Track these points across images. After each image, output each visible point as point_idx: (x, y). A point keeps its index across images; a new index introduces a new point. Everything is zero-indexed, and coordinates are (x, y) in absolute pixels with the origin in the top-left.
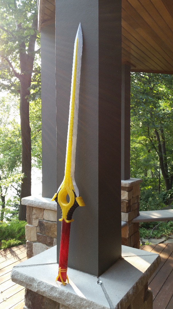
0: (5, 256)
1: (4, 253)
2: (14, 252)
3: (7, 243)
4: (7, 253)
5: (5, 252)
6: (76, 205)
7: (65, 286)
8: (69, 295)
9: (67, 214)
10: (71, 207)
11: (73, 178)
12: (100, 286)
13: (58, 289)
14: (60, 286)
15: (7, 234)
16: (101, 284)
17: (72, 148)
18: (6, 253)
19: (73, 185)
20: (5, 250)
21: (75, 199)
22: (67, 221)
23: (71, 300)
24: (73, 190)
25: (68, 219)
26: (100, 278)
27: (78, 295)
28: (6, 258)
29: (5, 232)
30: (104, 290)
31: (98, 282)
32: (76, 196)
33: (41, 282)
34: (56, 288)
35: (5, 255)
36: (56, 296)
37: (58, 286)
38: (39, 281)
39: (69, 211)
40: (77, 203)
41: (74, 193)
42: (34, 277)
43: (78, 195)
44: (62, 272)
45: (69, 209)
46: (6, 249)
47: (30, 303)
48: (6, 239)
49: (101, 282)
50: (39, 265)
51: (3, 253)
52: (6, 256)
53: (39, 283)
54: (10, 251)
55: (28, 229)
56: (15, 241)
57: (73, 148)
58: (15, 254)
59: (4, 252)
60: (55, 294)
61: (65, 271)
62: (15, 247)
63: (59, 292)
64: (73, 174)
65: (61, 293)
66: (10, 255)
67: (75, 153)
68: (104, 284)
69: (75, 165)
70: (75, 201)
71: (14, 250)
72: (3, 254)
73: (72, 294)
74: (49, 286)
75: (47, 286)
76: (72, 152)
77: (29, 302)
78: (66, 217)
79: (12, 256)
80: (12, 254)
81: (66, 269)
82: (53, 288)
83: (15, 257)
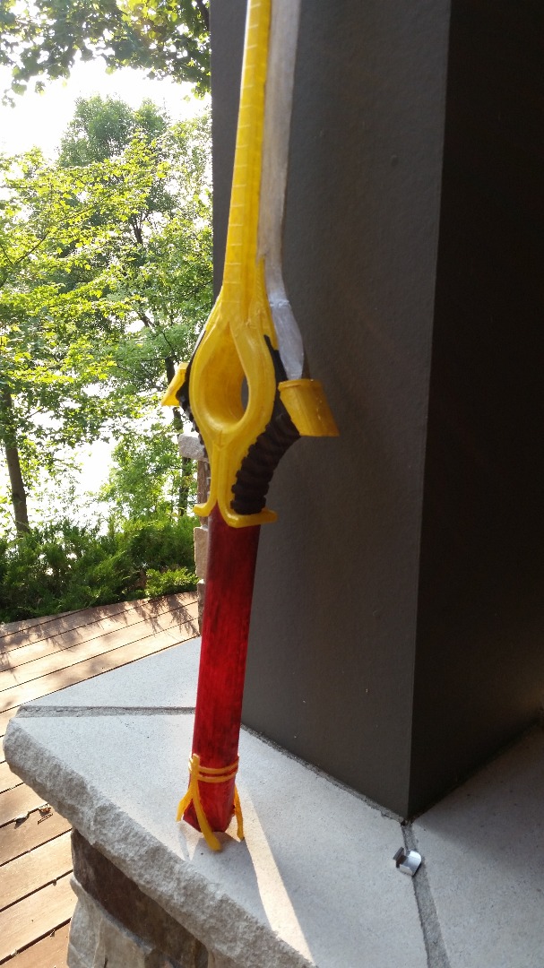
0: (154, 620)
1: (152, 612)
2: (181, 608)
3: (163, 579)
4: (161, 612)
5: (155, 606)
6: (280, 426)
7: (219, 851)
8: (227, 913)
9: (233, 481)
10: (251, 439)
11: (275, 265)
12: (408, 881)
13: (177, 867)
14: (192, 848)
15: (165, 551)
16: (417, 871)
17: (268, 61)
18: (156, 609)
19: (269, 310)
20: (155, 601)
21: (278, 393)
22: (233, 519)
23: (234, 940)
24: (267, 339)
25: (237, 507)
26: (417, 828)
27: (274, 928)
28: (154, 627)
29: (161, 545)
30: (426, 918)
31: (401, 859)
32: (281, 375)
33: (112, 807)
34: (173, 859)
35: (153, 615)
36: (172, 896)
37: (184, 849)
38: (101, 804)
39: (246, 463)
40: (287, 418)
41: (275, 355)
42: (87, 778)
43: (294, 368)
44: (208, 779)
45: (243, 451)
46: (160, 596)
47: (91, 872)
48: (161, 566)
49: (415, 857)
50: (137, 709)
51: (148, 609)
52: (156, 621)
53: (103, 810)
54: (169, 604)
55: (201, 542)
56: (186, 574)
57: (274, 58)
58: (185, 616)
59: (150, 607)
60: (166, 888)
61: (222, 779)
62: (186, 595)
63: (183, 884)
64: (273, 240)
65: (194, 890)
66: (170, 616)
67: (287, 98)
68: (433, 875)
69: (283, 175)
70: (278, 406)
71: (183, 603)
72: (147, 612)
73: (240, 914)
74: (142, 839)
75: (131, 834)
76: (271, 89)
77: (86, 868)
78: (231, 497)
79: (175, 623)
80: (175, 615)
81: (231, 768)
82: (157, 854)
83: (183, 626)
